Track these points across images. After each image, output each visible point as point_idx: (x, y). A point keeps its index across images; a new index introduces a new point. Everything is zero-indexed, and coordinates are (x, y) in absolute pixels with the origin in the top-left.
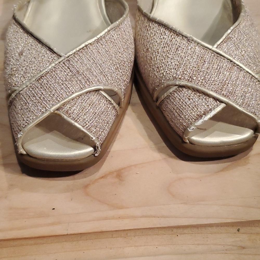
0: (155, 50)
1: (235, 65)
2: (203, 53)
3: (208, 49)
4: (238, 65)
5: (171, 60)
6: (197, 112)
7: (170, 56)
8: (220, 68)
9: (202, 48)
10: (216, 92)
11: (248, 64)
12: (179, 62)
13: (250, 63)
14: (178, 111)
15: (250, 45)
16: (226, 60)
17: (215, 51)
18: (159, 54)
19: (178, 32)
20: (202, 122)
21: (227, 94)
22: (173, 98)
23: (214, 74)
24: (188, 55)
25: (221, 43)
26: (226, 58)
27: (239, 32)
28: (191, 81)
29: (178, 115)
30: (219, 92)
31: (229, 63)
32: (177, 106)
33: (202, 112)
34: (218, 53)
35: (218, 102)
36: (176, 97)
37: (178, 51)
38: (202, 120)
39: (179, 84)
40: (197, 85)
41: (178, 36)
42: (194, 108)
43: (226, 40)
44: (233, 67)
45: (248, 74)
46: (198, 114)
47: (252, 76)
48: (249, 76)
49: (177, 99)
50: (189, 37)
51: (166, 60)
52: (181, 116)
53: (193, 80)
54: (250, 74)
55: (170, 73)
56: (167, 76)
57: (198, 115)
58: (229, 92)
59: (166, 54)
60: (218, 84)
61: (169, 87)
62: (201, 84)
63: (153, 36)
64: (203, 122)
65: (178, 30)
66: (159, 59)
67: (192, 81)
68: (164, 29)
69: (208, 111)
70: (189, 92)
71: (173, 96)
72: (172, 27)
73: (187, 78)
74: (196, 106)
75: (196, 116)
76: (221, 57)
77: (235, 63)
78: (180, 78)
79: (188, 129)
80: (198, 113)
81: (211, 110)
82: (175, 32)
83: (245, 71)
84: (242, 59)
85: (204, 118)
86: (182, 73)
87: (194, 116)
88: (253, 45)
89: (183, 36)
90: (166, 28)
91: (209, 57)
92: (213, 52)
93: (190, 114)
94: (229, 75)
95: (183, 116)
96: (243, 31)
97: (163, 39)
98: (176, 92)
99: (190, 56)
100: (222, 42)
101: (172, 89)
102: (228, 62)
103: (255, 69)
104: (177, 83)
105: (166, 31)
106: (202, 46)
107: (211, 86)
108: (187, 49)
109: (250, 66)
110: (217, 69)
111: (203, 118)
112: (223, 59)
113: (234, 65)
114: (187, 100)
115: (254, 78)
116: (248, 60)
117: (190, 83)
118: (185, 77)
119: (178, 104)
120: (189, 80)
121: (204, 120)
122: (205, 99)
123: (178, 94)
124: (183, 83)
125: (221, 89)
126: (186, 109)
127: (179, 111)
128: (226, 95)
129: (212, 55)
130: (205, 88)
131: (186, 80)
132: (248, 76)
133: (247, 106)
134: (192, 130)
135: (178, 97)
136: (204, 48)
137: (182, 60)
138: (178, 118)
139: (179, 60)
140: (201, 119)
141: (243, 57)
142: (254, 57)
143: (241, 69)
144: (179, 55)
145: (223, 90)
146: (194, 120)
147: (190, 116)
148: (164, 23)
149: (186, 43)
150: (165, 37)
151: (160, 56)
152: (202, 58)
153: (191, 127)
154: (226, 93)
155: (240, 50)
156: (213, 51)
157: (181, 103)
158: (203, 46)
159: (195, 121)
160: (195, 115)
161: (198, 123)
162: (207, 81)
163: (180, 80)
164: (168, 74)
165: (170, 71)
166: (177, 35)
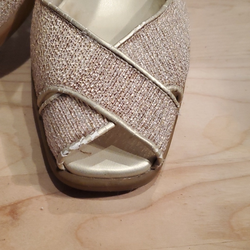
0: (43, 42)
1: (139, 72)
2: (98, 53)
3: (106, 49)
4: (142, 73)
5: (59, 58)
6: (76, 131)
7: (58, 53)
8: (117, 75)
9: (99, 46)
10: (106, 107)
11: (158, 71)
12: (67, 62)
13: (161, 70)
14: (54, 127)
15: (166, 46)
16: (127, 65)
17: (114, 51)
18: (47, 48)
19: (72, 22)
20: (79, 146)
21: (120, 110)
22: (54, 108)
23: (108, 82)
24: (80, 54)
25: (125, 41)
26: (127, 62)
27: (155, 29)
28: (76, 89)
29: (54, 132)
30: (109, 106)
31: (131, 69)
32: (56, 120)
33: (83, 132)
34: (117, 55)
35: (105, 120)
36: (56, 107)
37: (69, 47)
38: (79, 144)
39: (61, 91)
40: (84, 94)
41: (71, 28)
42: (74, 125)
43: (133, 38)
44: (135, 74)
45: (154, 85)
46: (77, 134)
47: (159, 88)
48: (156, 88)
49: (57, 110)
50: (84, 31)
51: (53, 57)
52: (58, 133)
53: (80, 87)
54: (157, 85)
55: (55, 75)
56: (52, 78)
57: (77, 136)
58: (123, 108)
59: (55, 50)
60: (110, 96)
61: (50, 93)
62: (89, 94)
63: (43, 25)
64: (81, 146)
65: (72, 19)
66: (46, 55)
67: (79, 89)
68: (56, 17)
69: (91, 131)
70: (73, 102)
71: (54, 105)
72: (65, 15)
73: (73, 84)
74: (77, 123)
75: (74, 137)
76: (122, 60)
77: (138, 70)
78: (64, 84)
79: (61, 153)
80: (78, 132)
81: (94, 130)
82: (68, 22)
83: (150, 81)
84: (151, 64)
85: (83, 141)
86: (68, 76)
87: (72, 136)
88: (171, 47)
89: (76, 28)
90: (58, 16)
91: (106, 58)
92: (111, 53)
93: (67, 133)
94: (128, 85)
95: (59, 134)
96: (160, 28)
97: (54, 29)
98: (58, 101)
99: (82, 55)
100: (128, 40)
101: (53, 96)
102: (130, 67)
103: (168, 79)
104: (59, 90)
105: (58, 19)
106: (98, 44)
107: (101, 98)
108: (80, 46)
109: (160, 74)
110: (113, 76)
111: (81, 140)
112: (123, 63)
113: (137, 72)
114: (69, 113)
115: (162, 91)
116: (159, 67)
117: (75, 91)
118: (71, 83)
119: (57, 117)
120: (75, 87)
121: (82, 143)
122: (90, 115)
123: (60, 104)
124: (66, 90)
125: (113, 104)
126: (65, 126)
127: (56, 127)
128: (118, 112)
129: (110, 57)
130: (92, 100)
131: (71, 87)
132: (154, 87)
133: (144, 129)
134: (66, 155)
135: (59, 107)
136: (102, 46)
137: (71, 60)
138: (54, 136)
139: (67, 59)
140: (79, 141)
141: (153, 62)
142: (168, 64)
143: (145, 78)
144: (68, 52)
145: (115, 105)
146: (70, 142)
147: (67, 136)
148: (56, 9)
149: (80, 38)
150: (56, 27)
151: (47, 51)
152: (97, 60)
153: (65, 151)
154: (118, 109)
155: (150, 53)
156: (112, 51)
157: (61, 117)
158: (100, 44)
159: (71, 144)
160: (74, 135)
161: (73, 147)
162: (96, 91)
163: (63, 86)
164: (53, 75)
165: (56, 72)
166: (70, 26)
